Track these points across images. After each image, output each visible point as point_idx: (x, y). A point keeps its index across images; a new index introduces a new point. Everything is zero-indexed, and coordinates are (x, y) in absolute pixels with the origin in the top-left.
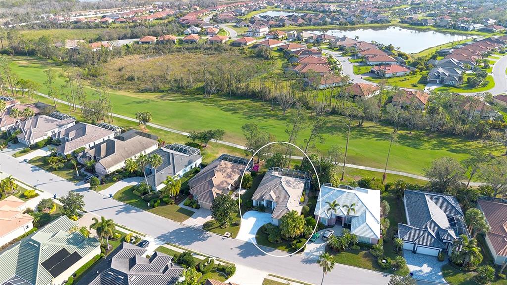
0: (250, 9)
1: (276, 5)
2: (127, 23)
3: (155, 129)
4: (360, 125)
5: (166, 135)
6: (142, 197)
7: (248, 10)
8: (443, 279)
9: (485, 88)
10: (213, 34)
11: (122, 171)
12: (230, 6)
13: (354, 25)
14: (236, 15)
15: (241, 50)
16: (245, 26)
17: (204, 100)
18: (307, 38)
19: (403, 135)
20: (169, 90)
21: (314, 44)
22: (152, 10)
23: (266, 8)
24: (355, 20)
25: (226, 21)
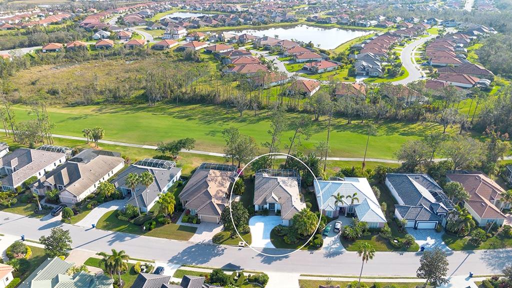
0: (156, 11)
1: (180, 6)
2: (16, 30)
3: (109, 145)
4: (317, 120)
5: (125, 151)
6: (132, 221)
7: (153, 11)
8: (448, 248)
9: (403, 77)
10: (127, 38)
11: (94, 197)
12: (131, 7)
13: (267, 24)
14: (143, 18)
15: (166, 53)
16: (158, 28)
17: (150, 109)
18: (229, 39)
19: (357, 125)
20: (104, 101)
21: (238, 45)
22: (41, 14)
23: (171, 9)
24: (266, 19)
25: (135, 24)
